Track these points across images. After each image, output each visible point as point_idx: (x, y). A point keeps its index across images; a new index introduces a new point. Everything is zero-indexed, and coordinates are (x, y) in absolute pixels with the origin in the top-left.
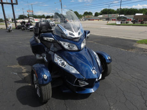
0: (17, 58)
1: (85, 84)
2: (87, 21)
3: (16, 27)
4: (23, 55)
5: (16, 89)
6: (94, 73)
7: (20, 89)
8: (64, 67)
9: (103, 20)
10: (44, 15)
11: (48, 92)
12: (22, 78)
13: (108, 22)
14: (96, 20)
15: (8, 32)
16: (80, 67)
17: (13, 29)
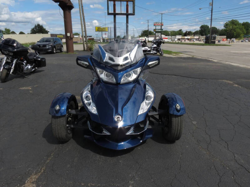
6: (116, 120)
10: (180, 30)
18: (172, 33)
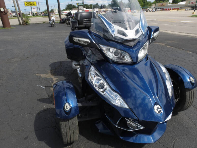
0: (51, 63)
1: (138, 128)
2: (160, 12)
3: (60, 20)
4: (59, 60)
5: (37, 112)
6: (157, 112)
7: (41, 112)
8: (103, 92)
9: (185, 10)
10: (97, 4)
11: (72, 132)
12: (49, 96)
13: (195, 13)
14: (174, 9)
15: (50, 26)
16: (132, 90)
17: (57, 23)
18: (91, 6)
